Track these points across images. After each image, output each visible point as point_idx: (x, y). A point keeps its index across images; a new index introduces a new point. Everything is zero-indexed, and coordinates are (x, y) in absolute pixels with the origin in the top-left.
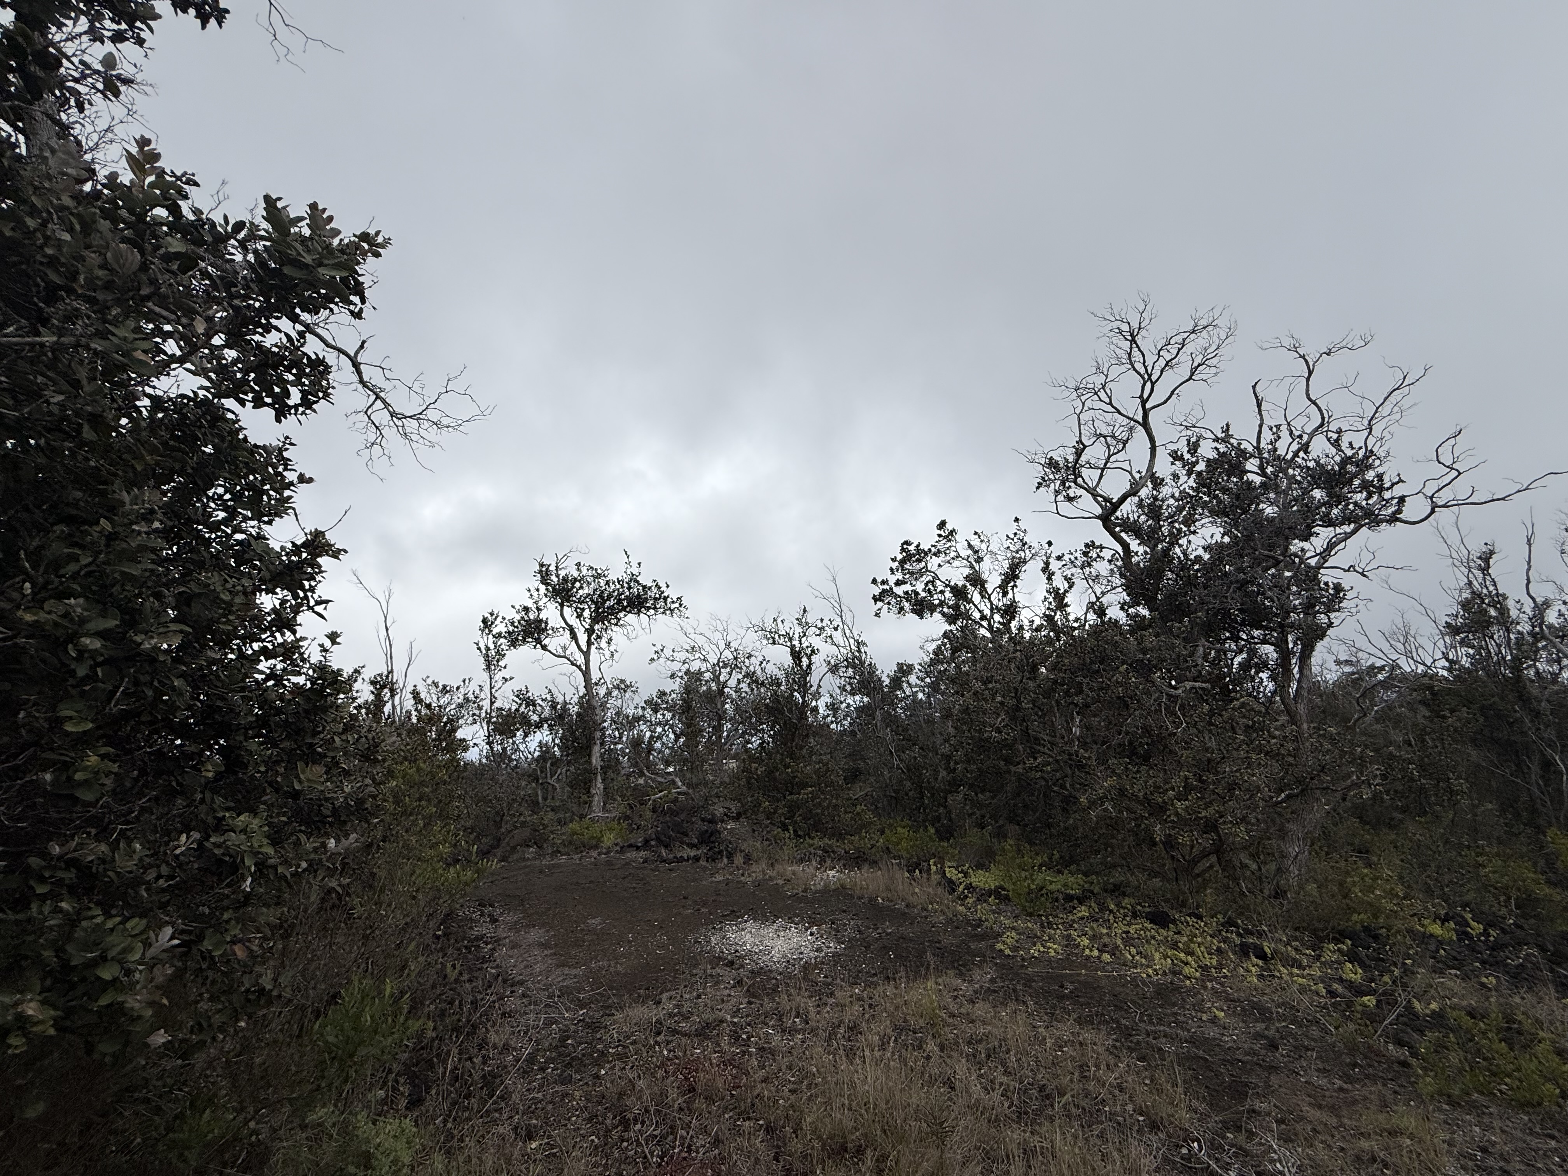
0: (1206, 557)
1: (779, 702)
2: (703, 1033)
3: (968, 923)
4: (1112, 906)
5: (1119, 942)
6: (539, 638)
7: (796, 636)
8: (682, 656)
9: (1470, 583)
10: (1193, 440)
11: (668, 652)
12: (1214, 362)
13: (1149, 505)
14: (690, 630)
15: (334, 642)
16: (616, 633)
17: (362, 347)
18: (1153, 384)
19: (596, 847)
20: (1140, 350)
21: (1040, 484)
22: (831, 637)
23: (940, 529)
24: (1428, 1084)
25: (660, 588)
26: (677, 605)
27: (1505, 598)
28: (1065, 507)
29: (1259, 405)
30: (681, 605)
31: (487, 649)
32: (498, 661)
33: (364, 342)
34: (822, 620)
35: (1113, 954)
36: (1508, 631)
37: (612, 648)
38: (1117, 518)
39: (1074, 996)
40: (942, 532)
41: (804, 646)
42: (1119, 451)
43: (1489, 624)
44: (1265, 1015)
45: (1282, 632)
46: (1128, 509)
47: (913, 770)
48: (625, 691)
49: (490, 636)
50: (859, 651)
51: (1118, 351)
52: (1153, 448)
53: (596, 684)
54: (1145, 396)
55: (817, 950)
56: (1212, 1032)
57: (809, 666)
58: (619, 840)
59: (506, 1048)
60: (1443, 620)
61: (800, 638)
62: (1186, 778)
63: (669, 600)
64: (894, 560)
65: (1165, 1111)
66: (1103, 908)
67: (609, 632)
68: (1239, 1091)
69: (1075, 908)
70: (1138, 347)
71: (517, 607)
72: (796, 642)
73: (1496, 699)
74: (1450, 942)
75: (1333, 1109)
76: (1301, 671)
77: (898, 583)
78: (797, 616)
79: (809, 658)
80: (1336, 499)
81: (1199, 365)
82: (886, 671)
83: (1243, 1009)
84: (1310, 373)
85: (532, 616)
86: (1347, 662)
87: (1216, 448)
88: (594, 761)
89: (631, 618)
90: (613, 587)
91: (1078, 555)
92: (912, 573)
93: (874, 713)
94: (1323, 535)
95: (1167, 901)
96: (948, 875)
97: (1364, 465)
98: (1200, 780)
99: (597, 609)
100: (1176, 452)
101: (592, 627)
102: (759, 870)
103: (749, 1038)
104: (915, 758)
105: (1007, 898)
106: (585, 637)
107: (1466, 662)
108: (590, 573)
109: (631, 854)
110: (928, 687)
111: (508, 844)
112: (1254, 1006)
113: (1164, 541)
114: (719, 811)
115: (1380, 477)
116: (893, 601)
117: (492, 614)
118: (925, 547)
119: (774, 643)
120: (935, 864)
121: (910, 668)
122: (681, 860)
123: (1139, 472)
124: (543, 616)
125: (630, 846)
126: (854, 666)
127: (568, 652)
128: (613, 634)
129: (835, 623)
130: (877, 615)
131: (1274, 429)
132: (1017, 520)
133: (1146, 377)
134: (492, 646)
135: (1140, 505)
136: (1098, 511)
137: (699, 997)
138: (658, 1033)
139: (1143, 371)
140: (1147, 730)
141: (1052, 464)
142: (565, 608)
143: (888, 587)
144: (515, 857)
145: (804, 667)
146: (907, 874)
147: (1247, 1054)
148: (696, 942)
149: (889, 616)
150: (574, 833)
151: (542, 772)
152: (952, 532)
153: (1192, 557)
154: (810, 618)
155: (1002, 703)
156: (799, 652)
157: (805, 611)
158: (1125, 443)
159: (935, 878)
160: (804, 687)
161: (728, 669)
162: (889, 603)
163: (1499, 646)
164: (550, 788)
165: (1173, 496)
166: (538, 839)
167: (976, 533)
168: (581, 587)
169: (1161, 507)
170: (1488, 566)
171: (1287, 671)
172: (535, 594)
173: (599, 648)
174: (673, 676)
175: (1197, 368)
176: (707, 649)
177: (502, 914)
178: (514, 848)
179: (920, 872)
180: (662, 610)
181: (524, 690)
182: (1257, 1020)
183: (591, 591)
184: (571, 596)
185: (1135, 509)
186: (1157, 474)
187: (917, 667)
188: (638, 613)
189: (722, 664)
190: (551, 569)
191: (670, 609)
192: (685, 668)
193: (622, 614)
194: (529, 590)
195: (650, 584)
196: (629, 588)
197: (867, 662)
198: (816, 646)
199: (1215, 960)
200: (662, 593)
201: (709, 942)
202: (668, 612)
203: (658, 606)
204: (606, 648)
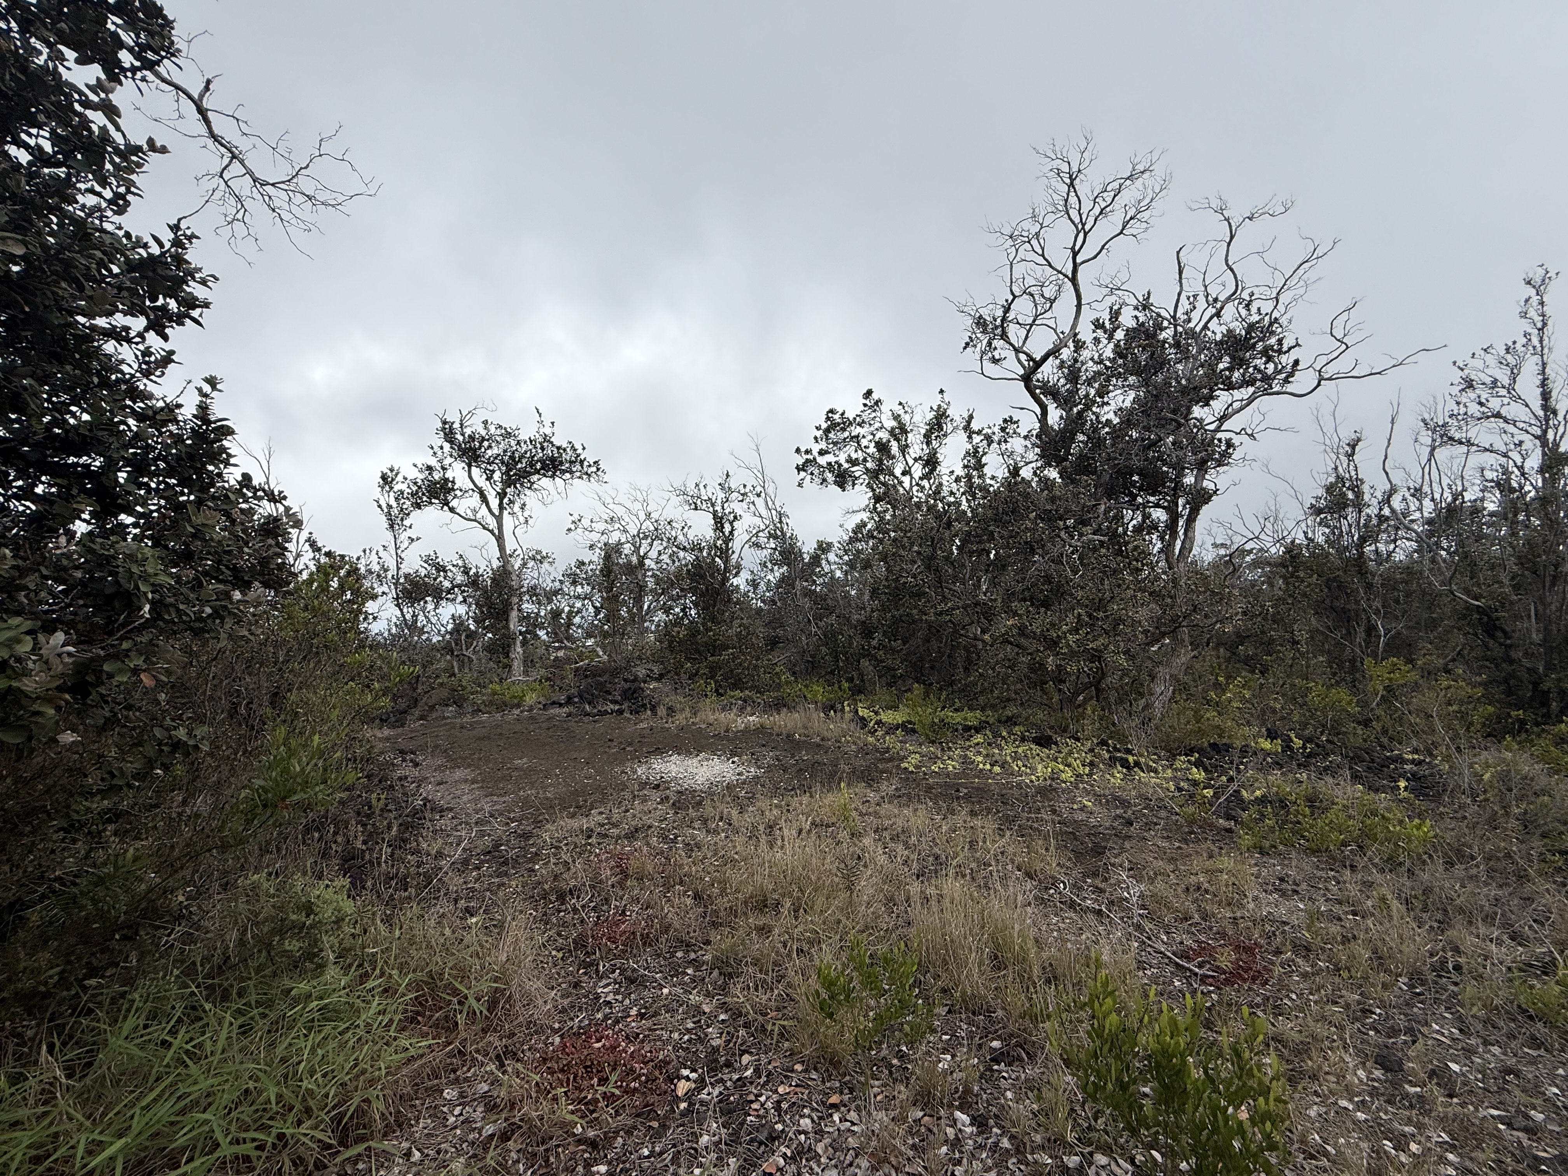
0: (1116, 421)
1: (701, 567)
2: (632, 835)
3: (877, 750)
4: (1004, 734)
5: (1008, 758)
6: (446, 499)
7: (719, 501)
8: (601, 526)
9: (1336, 468)
10: (1115, 308)
11: (586, 522)
12: (1145, 215)
13: (1070, 366)
14: (608, 500)
15: (214, 387)
16: (530, 497)
17: (207, 88)
18: (1086, 234)
19: (518, 706)
20: (1077, 195)
21: (967, 344)
22: (753, 503)
23: (866, 398)
24: (1248, 840)
25: (575, 450)
26: (594, 469)
27: (1363, 482)
28: (989, 367)
29: (1181, 273)
30: (598, 469)
31: (390, 507)
32: (402, 520)
33: (208, 82)
34: (745, 486)
35: (1002, 767)
36: (1360, 512)
37: (526, 514)
38: (1038, 381)
39: (968, 797)
40: (867, 402)
41: (727, 511)
42: (1046, 312)
43: (1346, 506)
44: (1125, 804)
45: (1174, 495)
46: (1049, 372)
47: (830, 636)
48: (541, 563)
49: (392, 494)
50: (781, 522)
51: (1055, 196)
52: (1079, 306)
53: (511, 556)
54: (1077, 248)
55: (738, 774)
56: (1080, 816)
57: (731, 533)
58: (541, 699)
59: (440, 855)
60: (1309, 501)
61: (723, 503)
62: (1079, 615)
63: (586, 463)
64: (818, 428)
65: (1038, 866)
66: (997, 734)
67: (522, 496)
68: (1099, 851)
69: (972, 737)
70: (1075, 191)
71: (420, 466)
72: (718, 508)
73: (1340, 573)
74: (1276, 753)
75: (1172, 860)
76: (1185, 534)
77: (822, 453)
78: (720, 481)
79: (731, 523)
80: (1238, 362)
81: (1131, 218)
82: (808, 547)
83: (1107, 801)
84: (1232, 237)
85: (437, 476)
86: (1223, 545)
87: (1136, 317)
88: (512, 626)
89: (545, 482)
90: (524, 448)
91: (996, 429)
92: (835, 444)
93: (794, 582)
94: (1222, 399)
95: (1052, 728)
96: (861, 714)
97: (1269, 331)
98: (1090, 616)
99: (507, 473)
100: (1098, 320)
101: (503, 490)
102: (681, 718)
103: (676, 838)
104: (832, 625)
105: (914, 731)
106: (497, 501)
107: (1321, 539)
108: (499, 432)
109: (555, 711)
110: (846, 564)
111: (426, 704)
112: (1116, 798)
113: (1080, 403)
114: (641, 672)
115: (1280, 342)
116: (816, 472)
117: (392, 470)
118: (850, 415)
119: (696, 509)
120: (849, 705)
121: (830, 545)
122: (606, 713)
123: (1062, 333)
124: (449, 475)
125: (554, 703)
126: (775, 537)
127: (479, 516)
128: (526, 499)
129: (758, 489)
130: (800, 485)
131: (1192, 299)
132: (942, 392)
133: (1080, 226)
134: (394, 504)
135: (1061, 366)
136: (1021, 372)
137: (627, 811)
138: (589, 837)
139: (1077, 220)
140: (1048, 579)
141: (980, 322)
142: (473, 468)
143: (811, 457)
144: (434, 715)
145: (727, 534)
146: (822, 715)
147: (1107, 829)
148: (623, 772)
149: (811, 487)
150: (494, 693)
151: (457, 644)
152: (878, 402)
153: (1104, 420)
154: (733, 484)
155: (919, 553)
156: (722, 518)
157: (728, 475)
158: (1052, 301)
159: (848, 716)
160: (725, 554)
161: (649, 540)
162: (812, 474)
163: (1350, 526)
164: (466, 660)
165: (1092, 359)
166: (457, 699)
167: (900, 404)
168: (490, 447)
169: (1079, 369)
170: (1353, 454)
171: (1174, 534)
172: (439, 453)
173: (512, 514)
174: (591, 547)
175: (1128, 222)
176: (627, 519)
177: (424, 760)
178: (432, 708)
179: (835, 712)
180: (578, 474)
181: (432, 554)
182: (1117, 807)
183: (501, 452)
184: (479, 456)
185: (1055, 371)
186: (1079, 337)
187: (836, 545)
188: (553, 477)
189: (642, 535)
190: (454, 426)
191: (587, 473)
192: (604, 539)
193: (536, 477)
194: (432, 448)
195: (564, 446)
196: (543, 449)
197: (788, 535)
198: (739, 512)
199: (1087, 770)
200: (578, 455)
201: (635, 772)
202: (585, 477)
203: (574, 469)
204: (520, 514)
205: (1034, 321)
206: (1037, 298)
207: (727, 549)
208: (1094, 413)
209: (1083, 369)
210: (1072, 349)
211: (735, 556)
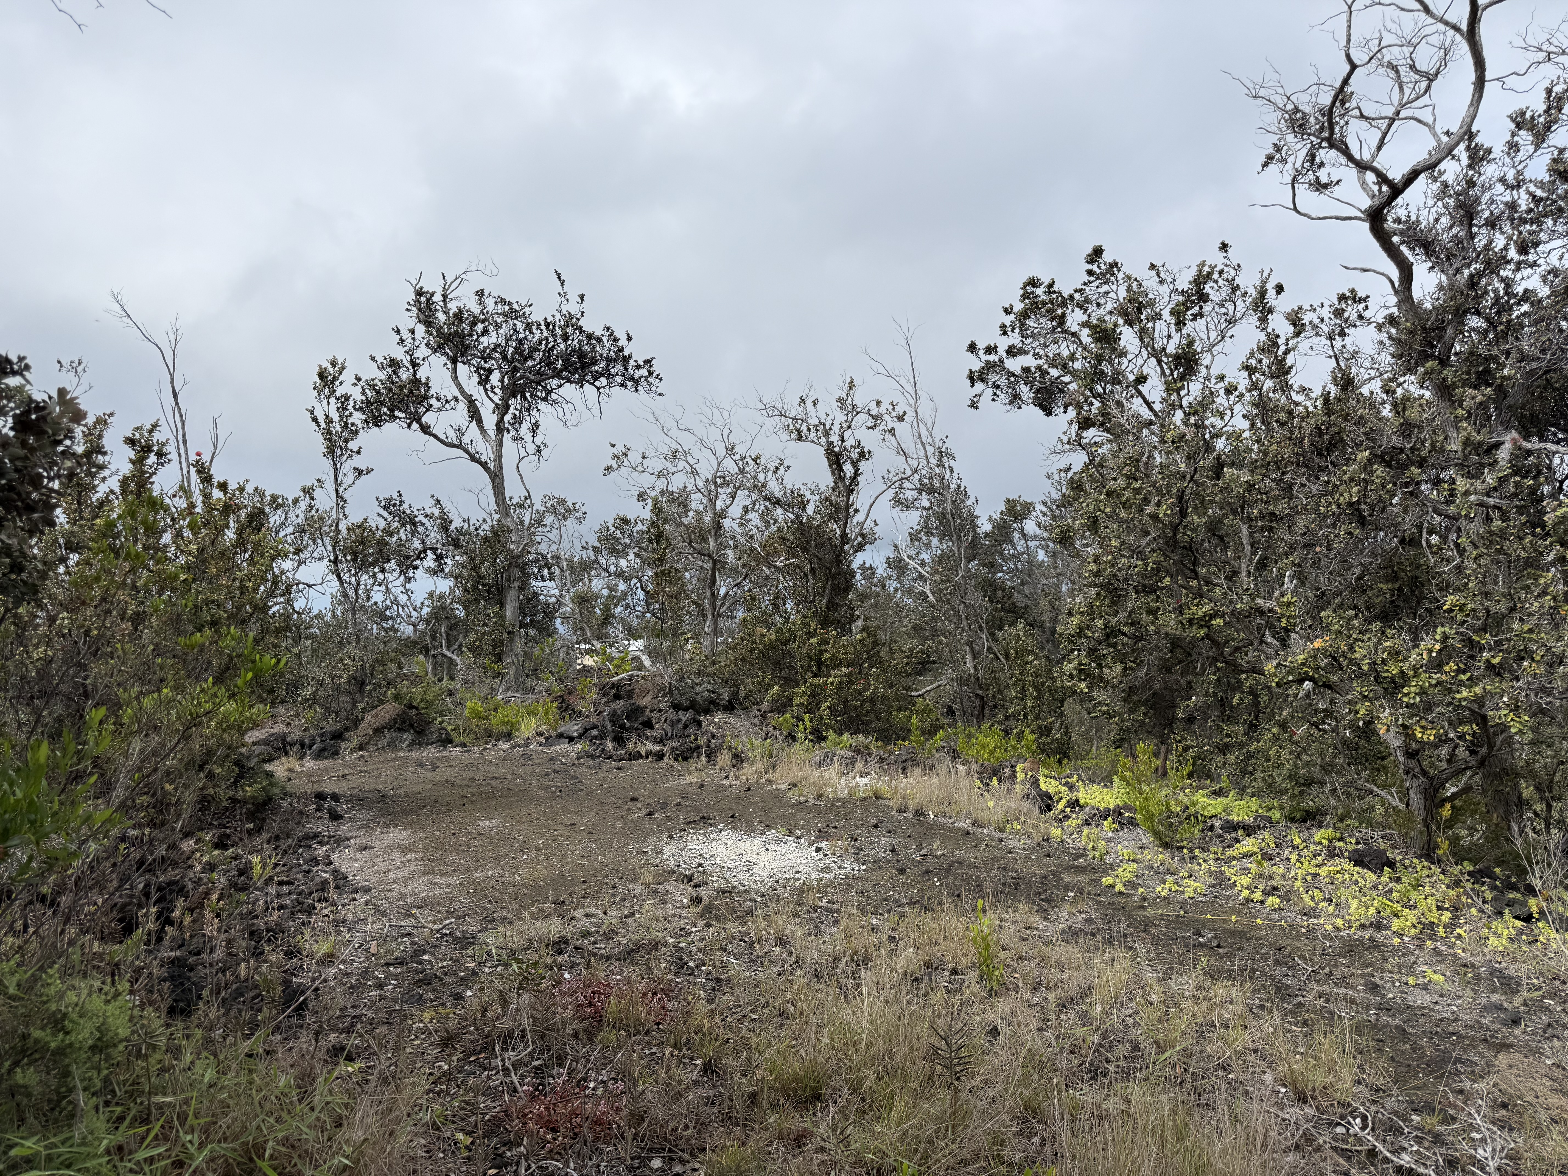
2: (628, 956)
3: (1066, 851)
4: (1297, 841)
5: (1299, 884)
6: (417, 412)
7: (836, 428)
8: (655, 464)
11: (634, 458)
14: (670, 424)
16: (545, 414)
19: (509, 736)
21: (1270, 158)
22: (892, 431)
23: (1091, 262)
25: (616, 340)
26: (644, 372)
30: (650, 373)
31: (329, 420)
32: (346, 441)
34: (879, 403)
35: (1285, 898)
37: (539, 440)
39: (1212, 949)
40: (1095, 268)
41: (848, 444)
42: (1418, 96)
48: (565, 518)
49: (333, 400)
50: (940, 465)
52: (1480, 83)
53: (515, 504)
55: (823, 870)
57: (854, 478)
58: (543, 728)
61: (842, 431)
63: (632, 363)
64: (1007, 311)
65: (1321, 1081)
66: (1284, 841)
67: (534, 412)
69: (1238, 841)
71: (380, 360)
72: (835, 439)
77: (1012, 352)
78: (839, 394)
79: (855, 465)
83: (1477, 977)
85: (404, 376)
89: (569, 391)
90: (538, 334)
92: (1035, 337)
96: (1043, 786)
101: (505, 401)
102: (750, 772)
105: (1134, 823)
106: (495, 418)
108: (500, 308)
109: (563, 747)
110: (1055, 541)
111: (370, 725)
113: (1476, 261)
116: (1002, 383)
117: (334, 364)
118: (1064, 289)
119: (800, 439)
120: (1024, 770)
122: (637, 756)
123: (1447, 133)
124: (422, 374)
125: (560, 736)
126: (931, 491)
127: (465, 440)
128: (540, 417)
129: (899, 410)
130: (974, 405)
132: (1224, 247)
134: (335, 417)
135: (1443, 193)
137: (632, 915)
138: (562, 954)
141: (1295, 118)
142: (459, 365)
143: (996, 358)
144: (380, 744)
145: (848, 481)
146: (977, 783)
147: (1468, 1027)
148: (640, 851)
149: (993, 407)
151: (434, 639)
152: (1113, 267)
153: (1520, 290)
154: (861, 398)
156: (840, 454)
157: (852, 385)
158: (1431, 78)
159: (1021, 789)
160: (843, 513)
161: (730, 489)
162: (995, 386)
164: (445, 663)
166: (417, 722)
167: (1153, 267)
168: (485, 332)
172: (409, 341)
173: (517, 439)
174: (641, 496)
176: (697, 455)
177: (349, 810)
178: (378, 732)
179: (1000, 780)
180: (619, 379)
181: (395, 495)
182: (1494, 990)
183: (502, 340)
184: (468, 347)
185: (1430, 202)
186: (1478, 140)
187: (1039, 507)
188: (581, 383)
189: (719, 481)
190: (434, 299)
191: (632, 379)
192: (661, 484)
193: (555, 383)
194: (398, 332)
195: (598, 332)
196: (565, 337)
197: (953, 487)
198: (867, 446)
199: (1447, 916)
200: (621, 350)
201: (659, 853)
202: (629, 384)
203: (614, 371)
204: (528, 437)
205: (1398, 113)
206: (1402, 73)
207: (848, 506)
208: (1503, 280)
209: (1484, 200)
210: (1465, 161)
211: (859, 517)
